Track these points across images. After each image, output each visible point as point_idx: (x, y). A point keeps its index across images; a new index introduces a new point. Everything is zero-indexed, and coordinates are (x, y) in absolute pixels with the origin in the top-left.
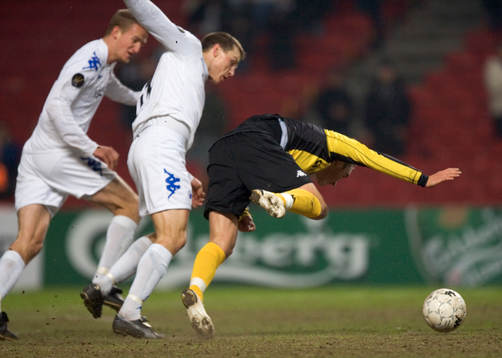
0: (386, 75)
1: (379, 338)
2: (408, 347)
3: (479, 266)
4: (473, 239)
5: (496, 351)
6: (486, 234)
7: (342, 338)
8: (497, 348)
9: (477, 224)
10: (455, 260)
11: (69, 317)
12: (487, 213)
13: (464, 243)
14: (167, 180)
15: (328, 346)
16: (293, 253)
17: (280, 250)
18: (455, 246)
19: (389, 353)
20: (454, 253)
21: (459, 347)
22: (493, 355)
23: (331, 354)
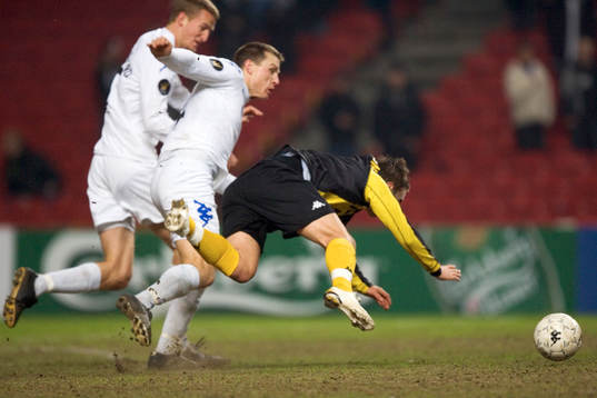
0: (397, 79)
1: (389, 371)
2: (421, 382)
3: (500, 292)
4: (493, 261)
5: (519, 387)
6: (507, 257)
7: (348, 372)
8: (520, 383)
9: (498, 245)
10: (474, 285)
11: (44, 349)
12: (509, 233)
13: (483, 266)
14: (199, 210)
15: (333, 381)
16: (294, 277)
17: (279, 275)
18: (474, 270)
19: (400, 388)
20: (472, 277)
21: (478, 383)
22: (517, 390)
23: (335, 389)
